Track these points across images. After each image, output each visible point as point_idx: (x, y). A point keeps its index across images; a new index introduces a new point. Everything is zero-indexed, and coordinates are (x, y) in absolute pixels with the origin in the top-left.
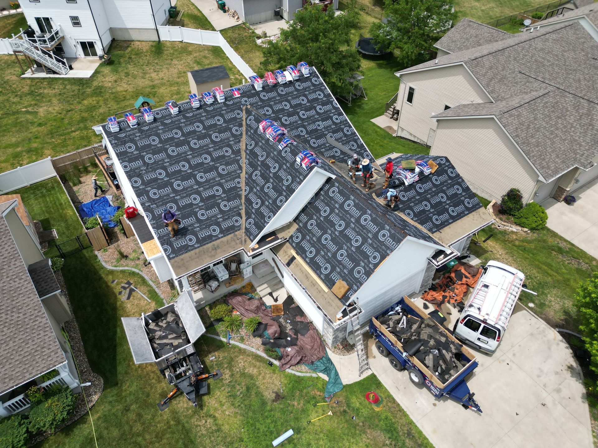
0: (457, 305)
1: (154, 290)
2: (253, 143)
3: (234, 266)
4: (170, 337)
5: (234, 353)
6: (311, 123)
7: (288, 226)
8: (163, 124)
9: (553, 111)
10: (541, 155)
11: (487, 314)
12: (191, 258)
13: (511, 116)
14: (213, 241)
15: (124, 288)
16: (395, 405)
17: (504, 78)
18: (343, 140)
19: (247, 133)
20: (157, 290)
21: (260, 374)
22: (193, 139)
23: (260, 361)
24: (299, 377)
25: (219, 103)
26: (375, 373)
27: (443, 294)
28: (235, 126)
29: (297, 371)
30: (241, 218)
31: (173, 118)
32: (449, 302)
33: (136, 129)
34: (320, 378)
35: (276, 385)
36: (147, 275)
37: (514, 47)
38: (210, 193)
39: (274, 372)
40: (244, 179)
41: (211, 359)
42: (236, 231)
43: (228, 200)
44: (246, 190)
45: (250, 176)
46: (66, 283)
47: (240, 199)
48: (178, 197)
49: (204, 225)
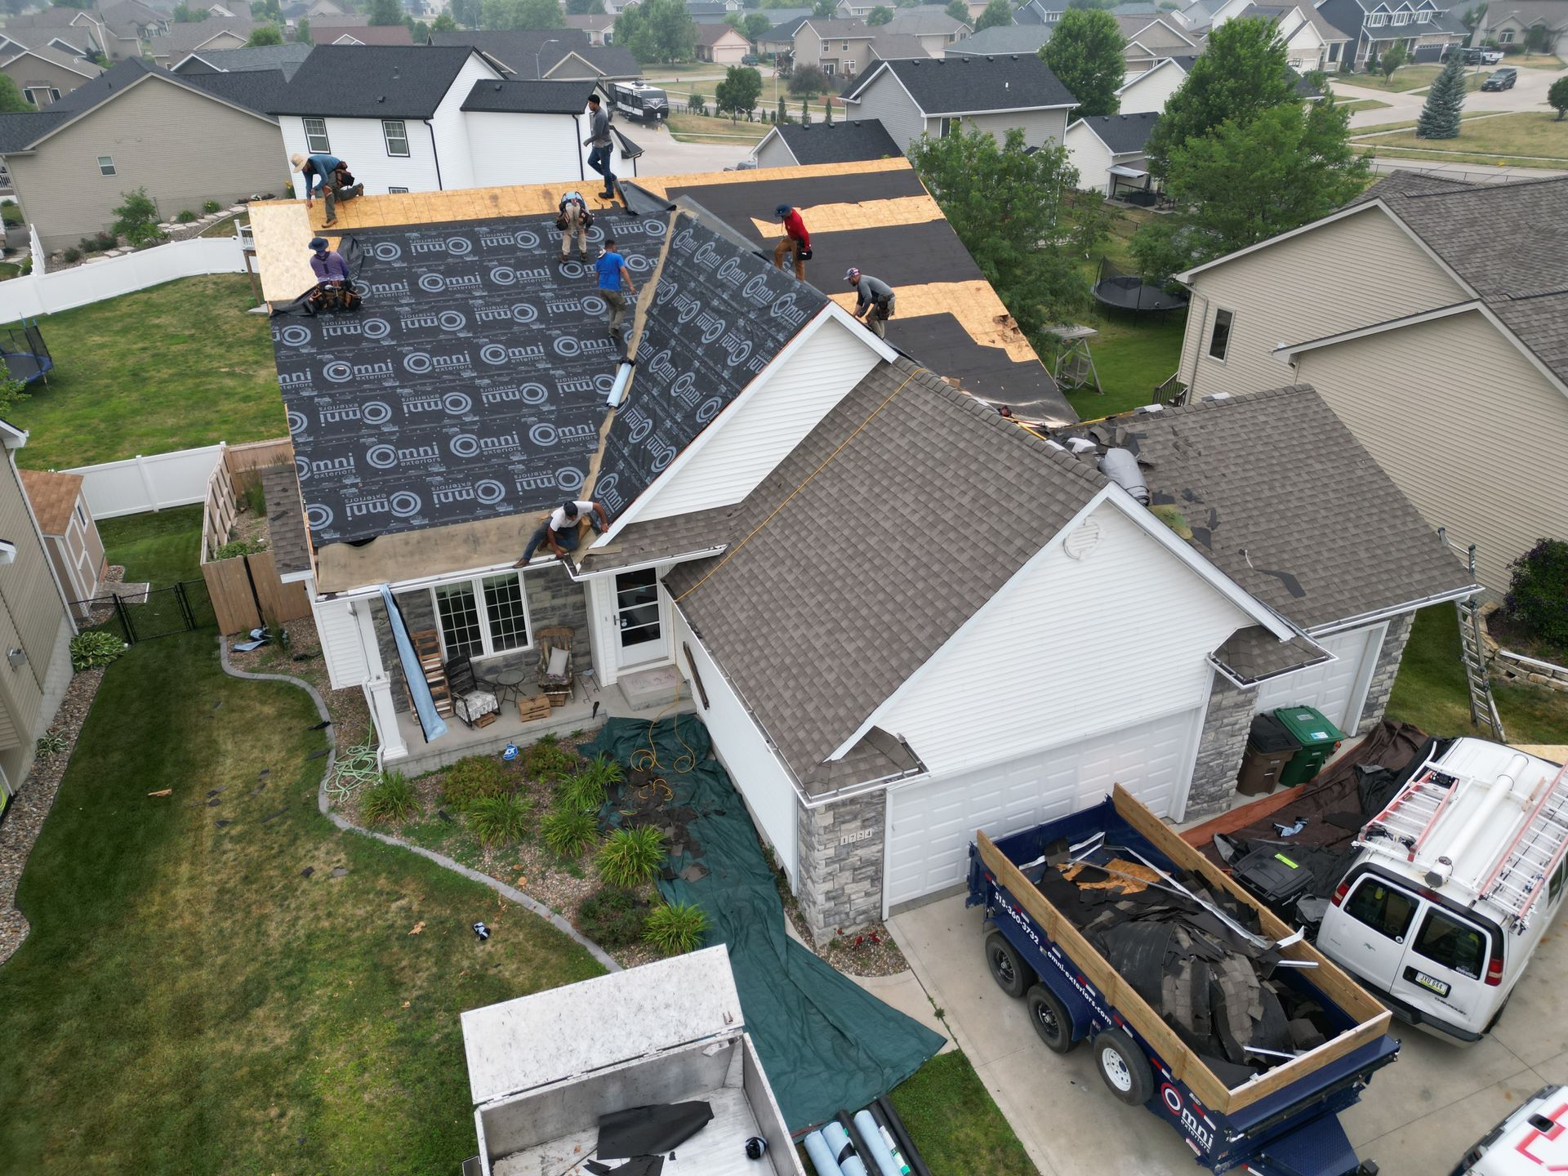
2: (675, 288)
3: (558, 662)
11: (1444, 861)
13: (1538, 310)
14: (475, 519)
17: (1519, 251)
19: (665, 270)
23: (554, 948)
26: (969, 1052)
28: (634, 252)
30: (587, 473)
43: (560, 423)
46: (99, 694)
47: (598, 424)
48: (407, 391)
49: (460, 471)
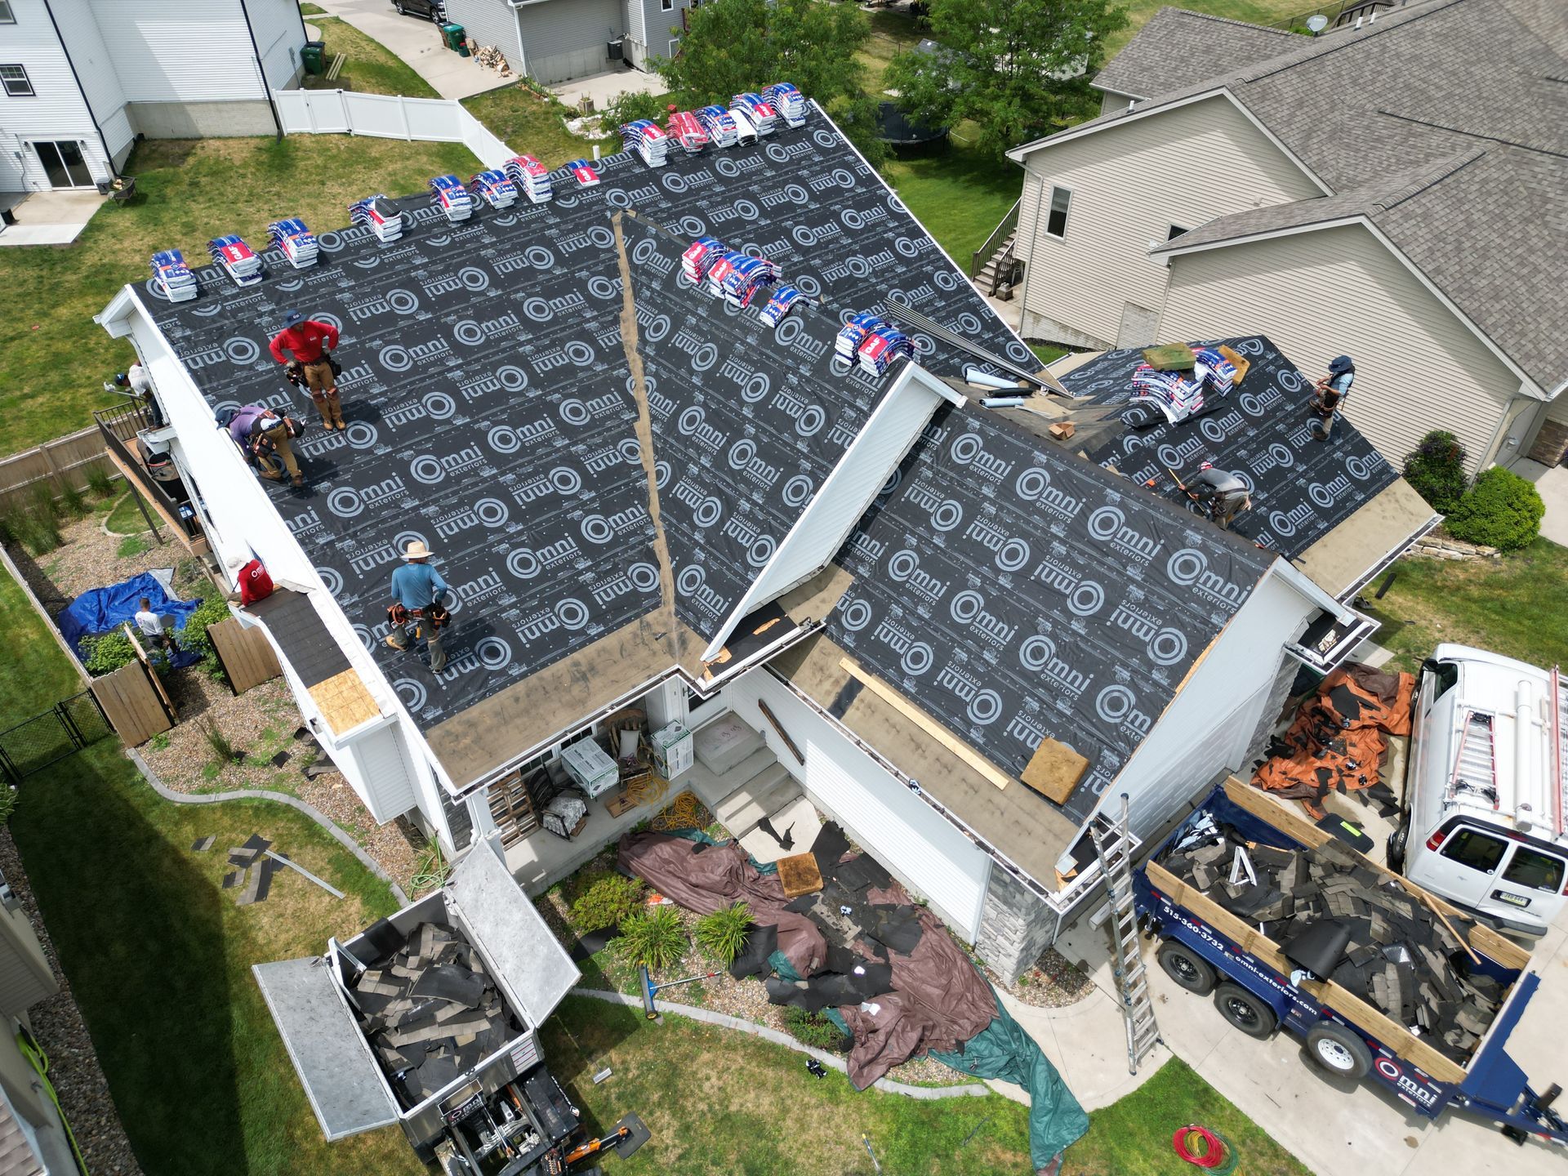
0: (1371, 795)
1: (351, 856)
2: (665, 321)
3: (630, 742)
4: (442, 1015)
5: (677, 1044)
6: (832, 262)
7: (819, 580)
8: (351, 272)
9: (1508, 205)
10: (1511, 323)
11: (1526, 808)
12: (503, 718)
13: (1407, 217)
14: (573, 650)
15: (243, 862)
16: (1282, 1165)
17: (1342, 131)
18: (938, 310)
19: (636, 295)
20: (361, 855)
21: (785, 1111)
22: (461, 319)
23: (777, 1064)
24: (926, 1104)
25: (533, 206)
26: (1184, 1056)
27: (1318, 764)
28: (594, 274)
29: (916, 1084)
30: (658, 566)
31: (383, 252)
32: (1342, 788)
33: (256, 289)
34: (1001, 1097)
35: (850, 1147)
36: (321, 807)
37: (1344, 51)
38: (540, 489)
39: (834, 1097)
40: (649, 439)
41: (598, 1078)
42: (647, 611)
43: (607, 511)
44: (659, 474)
45: (670, 426)
46: (28, 867)
47: (645, 503)
48: (432, 509)
49: (533, 597)
